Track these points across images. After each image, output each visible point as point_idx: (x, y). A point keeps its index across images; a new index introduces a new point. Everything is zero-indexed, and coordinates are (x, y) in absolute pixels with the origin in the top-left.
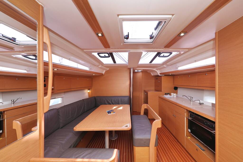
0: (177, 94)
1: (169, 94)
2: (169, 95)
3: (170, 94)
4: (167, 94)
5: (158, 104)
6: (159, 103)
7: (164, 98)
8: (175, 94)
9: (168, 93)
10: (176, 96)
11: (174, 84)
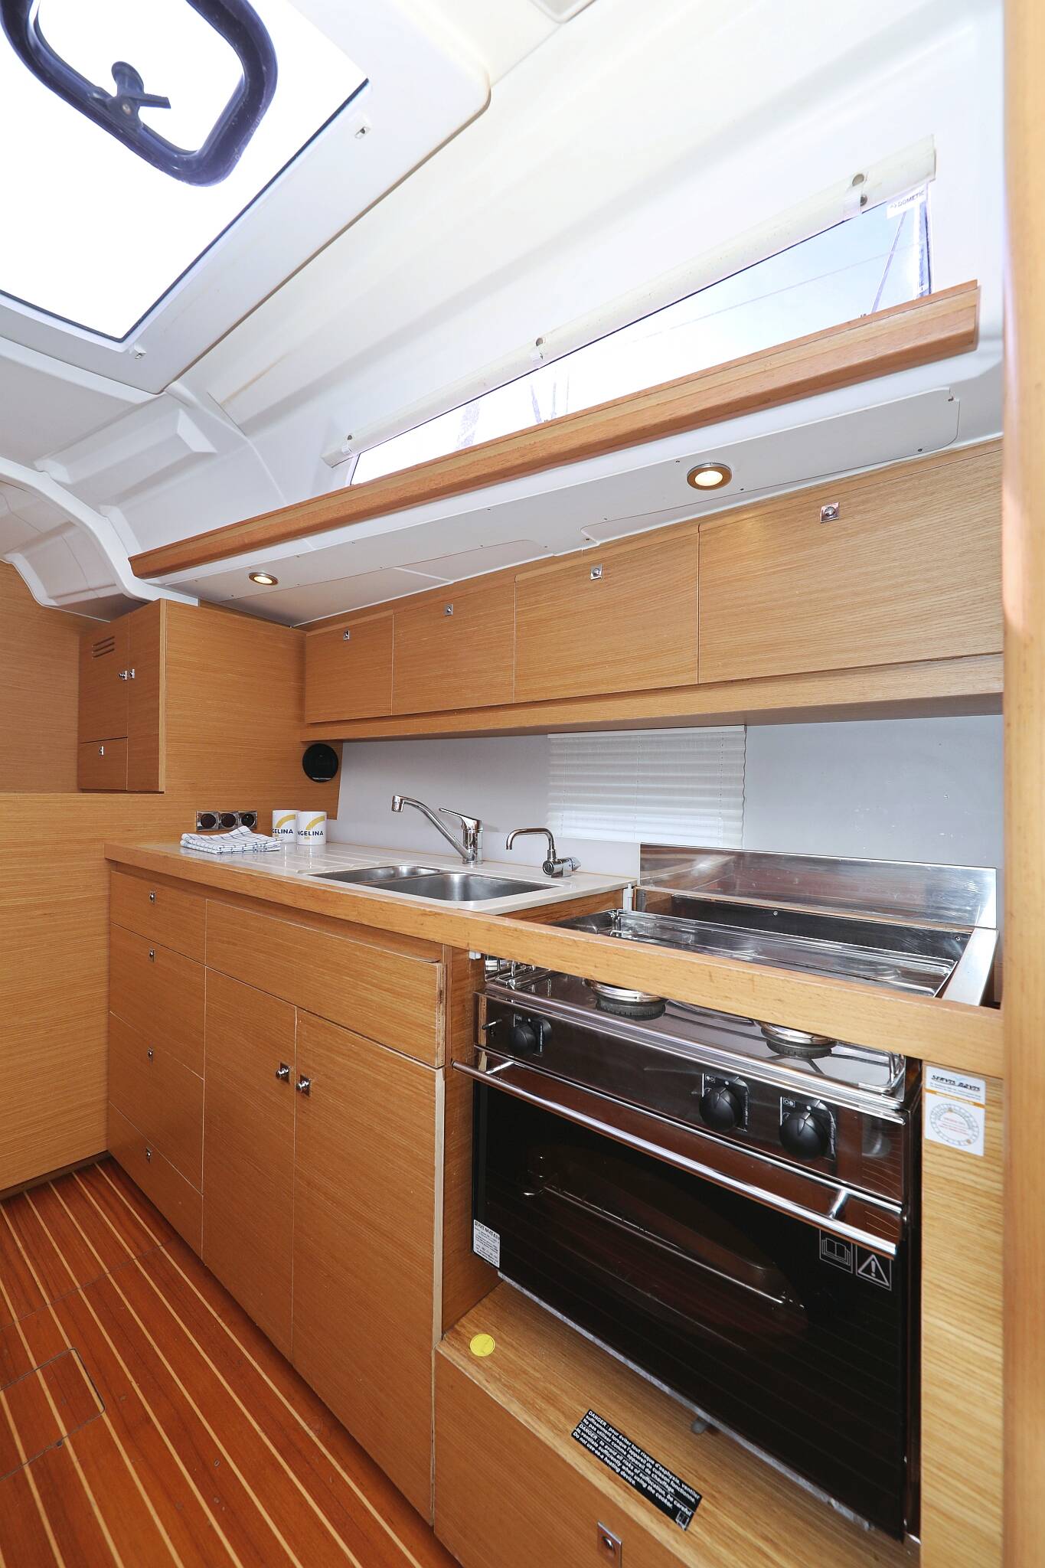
0: (332, 815)
1: (248, 820)
2: (244, 829)
3: (258, 821)
4: (229, 822)
5: (103, 953)
6: (111, 946)
7: (187, 864)
8: (310, 818)
9: (238, 810)
10: (320, 840)
11: (301, 718)
